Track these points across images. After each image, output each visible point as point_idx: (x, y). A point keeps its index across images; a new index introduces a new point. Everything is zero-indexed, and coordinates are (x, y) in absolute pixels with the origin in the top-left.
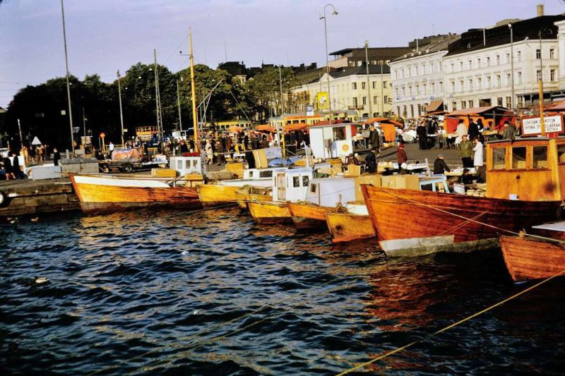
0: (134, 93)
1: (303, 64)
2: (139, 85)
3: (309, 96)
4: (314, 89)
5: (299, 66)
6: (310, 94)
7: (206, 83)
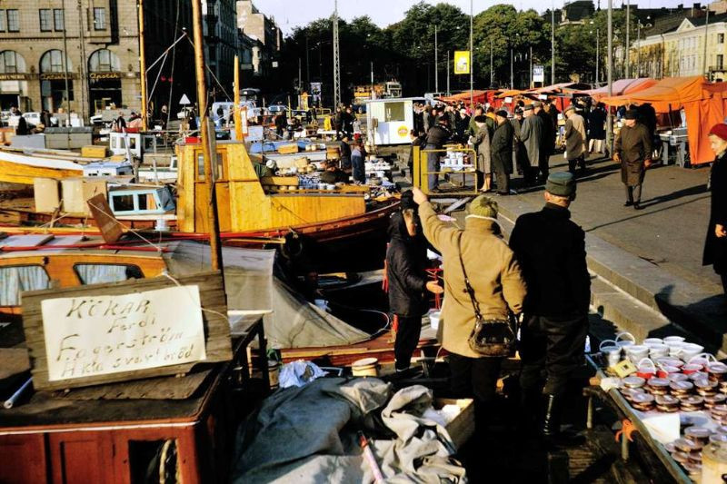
0: (413, 40)
1: (682, 5)
2: (418, 31)
3: (664, 50)
4: (671, 41)
5: (676, 7)
6: (666, 47)
7: (506, 29)
